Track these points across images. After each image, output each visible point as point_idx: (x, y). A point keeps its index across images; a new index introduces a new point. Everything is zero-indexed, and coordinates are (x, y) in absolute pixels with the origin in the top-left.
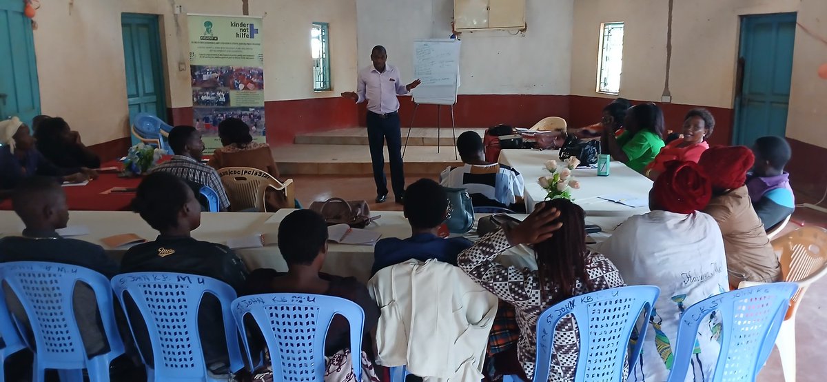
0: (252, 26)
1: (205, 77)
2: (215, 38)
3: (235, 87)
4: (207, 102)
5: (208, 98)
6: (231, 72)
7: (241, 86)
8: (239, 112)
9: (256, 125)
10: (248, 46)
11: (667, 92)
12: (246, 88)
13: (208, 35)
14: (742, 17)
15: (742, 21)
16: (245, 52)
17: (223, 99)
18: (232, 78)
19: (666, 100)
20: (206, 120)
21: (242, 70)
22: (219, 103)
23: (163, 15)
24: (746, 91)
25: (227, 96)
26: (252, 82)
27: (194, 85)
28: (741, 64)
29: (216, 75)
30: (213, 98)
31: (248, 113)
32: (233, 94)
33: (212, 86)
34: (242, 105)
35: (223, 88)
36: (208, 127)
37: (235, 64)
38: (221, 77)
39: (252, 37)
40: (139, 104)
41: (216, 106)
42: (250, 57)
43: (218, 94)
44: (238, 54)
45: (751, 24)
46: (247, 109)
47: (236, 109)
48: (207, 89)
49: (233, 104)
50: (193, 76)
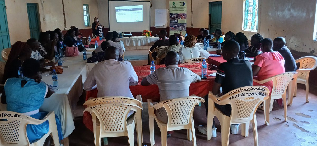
0: (184, 3)
1: (173, 16)
2: (175, 6)
3: (179, 19)
4: (173, 22)
5: (173, 21)
6: (178, 15)
7: (181, 18)
8: (180, 25)
9: (184, 28)
10: (183, 8)
11: (192, 25)
12: (182, 19)
13: (174, 6)
14: (209, 2)
15: (209, 3)
16: (182, 10)
17: (176, 22)
18: (179, 16)
19: (192, 27)
20: (172, 27)
21: (181, 14)
22: (175, 22)
23: (38, 4)
24: (212, 23)
25: (177, 21)
26: (183, 17)
27: (170, 18)
28: (210, 15)
29: (175, 15)
30: (174, 21)
31: (182, 25)
32: (179, 20)
33: (174, 18)
34: (181, 23)
35: (176, 19)
36: (173, 28)
37: (179, 13)
38: (176, 16)
39: (184, 5)
40: (32, 31)
41: (175, 23)
42: (183, 11)
43: (175, 20)
44: (180, 10)
45: (212, 4)
46: (182, 24)
47: (179, 24)
48: (173, 19)
49: (179, 23)
50: (170, 16)
